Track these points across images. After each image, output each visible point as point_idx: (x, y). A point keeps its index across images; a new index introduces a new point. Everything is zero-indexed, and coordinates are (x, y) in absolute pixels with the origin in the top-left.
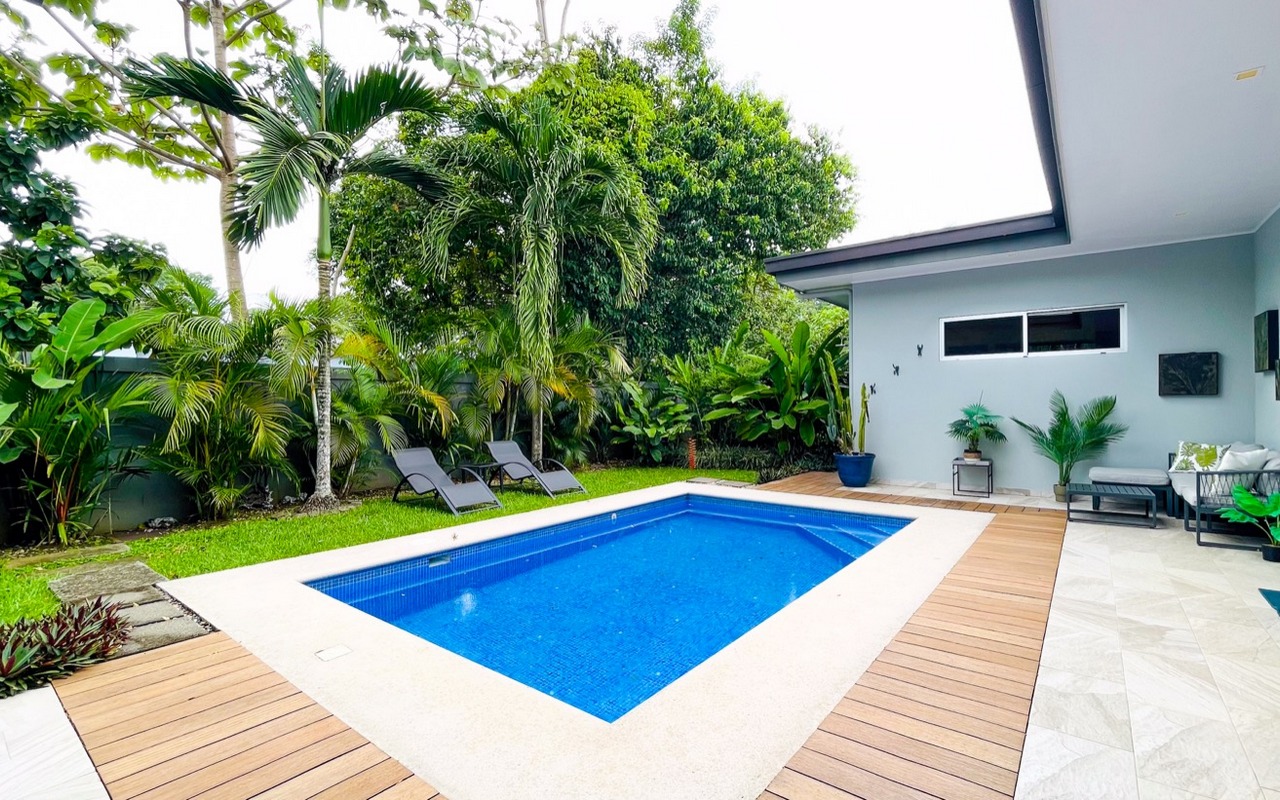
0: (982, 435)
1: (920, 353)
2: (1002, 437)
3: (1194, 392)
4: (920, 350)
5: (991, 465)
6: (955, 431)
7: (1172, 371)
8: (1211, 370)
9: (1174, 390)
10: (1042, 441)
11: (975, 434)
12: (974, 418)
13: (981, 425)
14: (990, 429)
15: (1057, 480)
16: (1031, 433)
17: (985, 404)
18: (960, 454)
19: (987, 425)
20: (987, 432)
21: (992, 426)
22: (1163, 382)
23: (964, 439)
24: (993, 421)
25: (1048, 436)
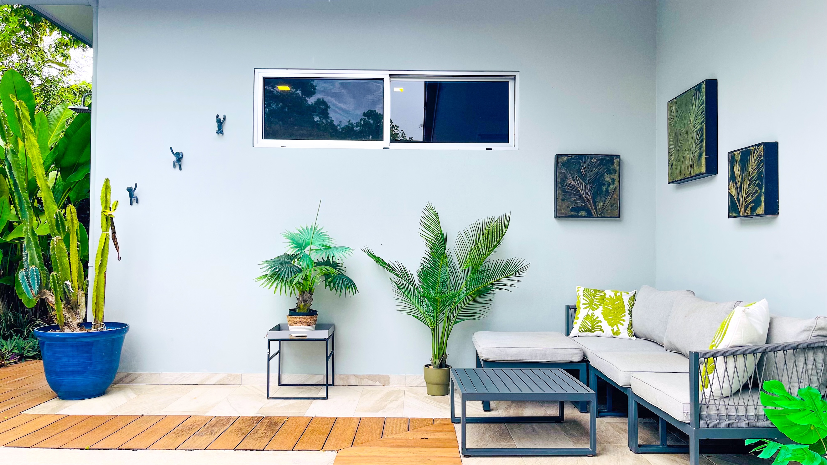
0: (319, 282)
1: (220, 131)
2: (350, 284)
3: (594, 212)
4: (220, 123)
5: (333, 335)
6: (273, 275)
7: (570, 181)
8: (613, 180)
9: (573, 209)
10: (408, 290)
11: (306, 279)
12: (307, 251)
13: (318, 264)
14: (332, 270)
15: (427, 356)
16: (393, 276)
17: (324, 226)
18: (282, 318)
19: (327, 263)
20: (327, 276)
21: (335, 265)
22: (560, 198)
23: (288, 289)
24: (337, 257)
25: (417, 281)
